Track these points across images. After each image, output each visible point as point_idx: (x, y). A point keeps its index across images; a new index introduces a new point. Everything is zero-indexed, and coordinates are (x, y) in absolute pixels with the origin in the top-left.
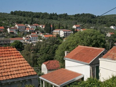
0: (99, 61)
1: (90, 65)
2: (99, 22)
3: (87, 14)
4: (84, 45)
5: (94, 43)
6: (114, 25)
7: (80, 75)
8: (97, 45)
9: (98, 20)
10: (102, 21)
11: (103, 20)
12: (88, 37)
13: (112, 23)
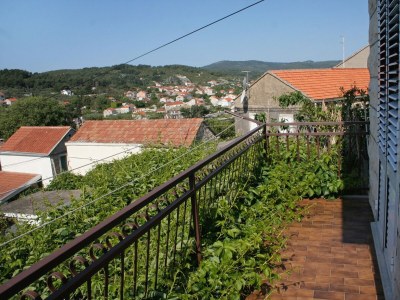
0: (65, 147)
1: (51, 156)
2: (40, 84)
3: (13, 71)
4: (31, 125)
5: (47, 121)
6: (67, 89)
7: (34, 176)
8: (54, 123)
9: (37, 81)
10: (44, 82)
11: (47, 80)
12: (36, 110)
13: (65, 84)
